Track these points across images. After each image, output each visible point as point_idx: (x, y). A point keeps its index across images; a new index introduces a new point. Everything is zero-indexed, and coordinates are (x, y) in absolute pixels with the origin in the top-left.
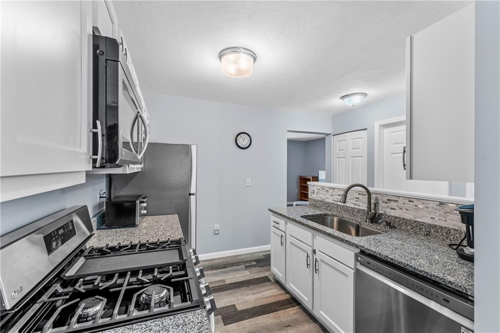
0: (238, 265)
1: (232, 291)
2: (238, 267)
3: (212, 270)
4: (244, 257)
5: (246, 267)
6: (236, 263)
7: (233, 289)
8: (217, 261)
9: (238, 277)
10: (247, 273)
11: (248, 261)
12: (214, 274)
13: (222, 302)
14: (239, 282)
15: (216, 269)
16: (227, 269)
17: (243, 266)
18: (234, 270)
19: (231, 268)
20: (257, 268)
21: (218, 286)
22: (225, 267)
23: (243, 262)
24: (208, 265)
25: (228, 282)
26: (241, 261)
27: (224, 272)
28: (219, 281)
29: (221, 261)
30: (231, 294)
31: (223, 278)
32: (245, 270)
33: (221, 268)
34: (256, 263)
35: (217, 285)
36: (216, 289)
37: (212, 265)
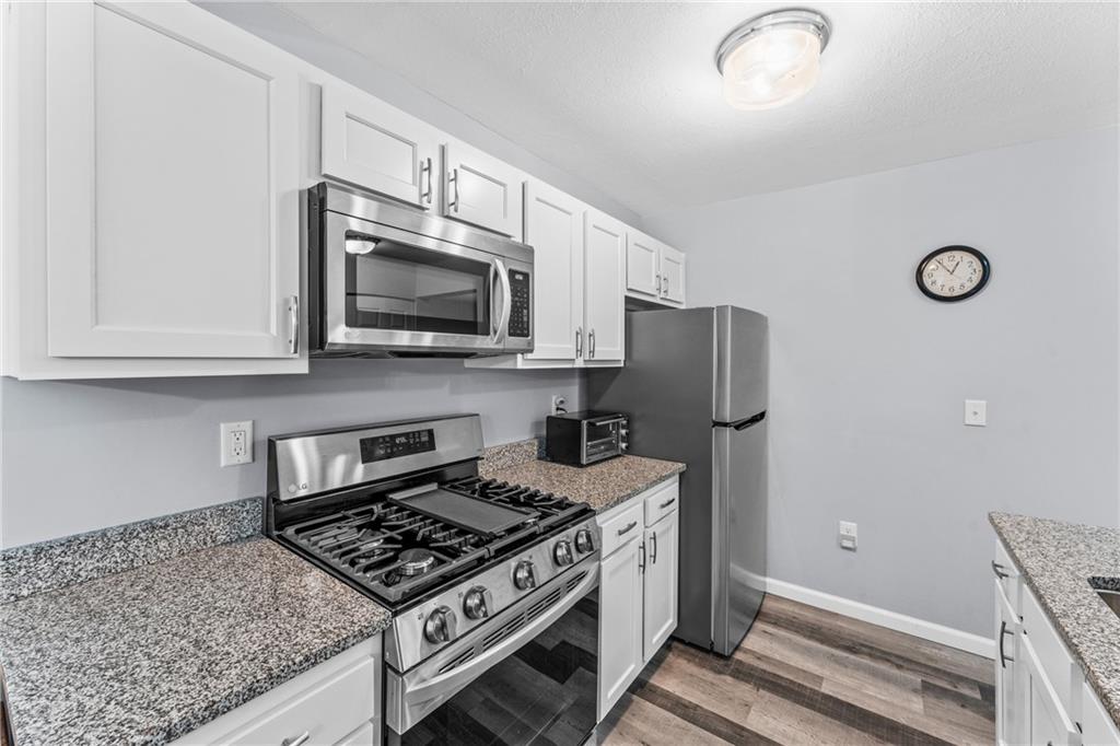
0: (899, 667)
1: (819, 717)
2: (895, 672)
3: (810, 637)
4: (944, 653)
5: (927, 688)
6: (897, 656)
7: (826, 714)
8: (839, 623)
9: (870, 696)
10: (917, 704)
11: (949, 674)
12: (806, 651)
13: (767, 723)
14: (861, 710)
15: (822, 642)
16: (852, 657)
17: (918, 679)
18: (874, 674)
19: (866, 661)
20: (969, 713)
21: (791, 681)
22: (851, 649)
23: (929, 667)
24: (813, 622)
25: (826, 689)
26: (923, 661)
27: (837, 661)
28: (804, 671)
29: (854, 628)
30: (812, 722)
31: (825, 672)
32: (915, 691)
33: (838, 647)
34: (978, 696)
35: (791, 678)
36: (780, 685)
37: (820, 628)
